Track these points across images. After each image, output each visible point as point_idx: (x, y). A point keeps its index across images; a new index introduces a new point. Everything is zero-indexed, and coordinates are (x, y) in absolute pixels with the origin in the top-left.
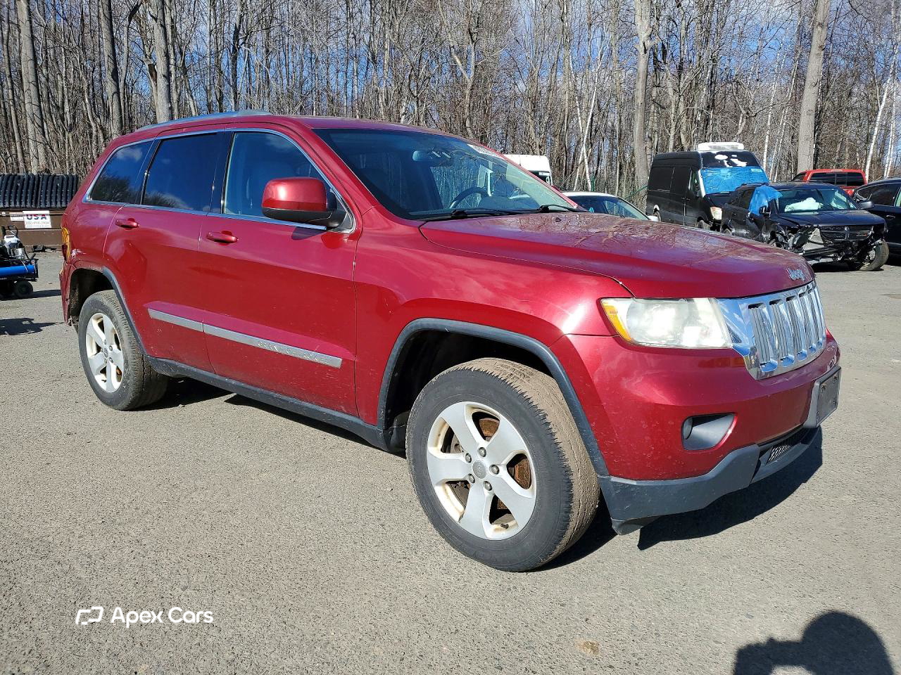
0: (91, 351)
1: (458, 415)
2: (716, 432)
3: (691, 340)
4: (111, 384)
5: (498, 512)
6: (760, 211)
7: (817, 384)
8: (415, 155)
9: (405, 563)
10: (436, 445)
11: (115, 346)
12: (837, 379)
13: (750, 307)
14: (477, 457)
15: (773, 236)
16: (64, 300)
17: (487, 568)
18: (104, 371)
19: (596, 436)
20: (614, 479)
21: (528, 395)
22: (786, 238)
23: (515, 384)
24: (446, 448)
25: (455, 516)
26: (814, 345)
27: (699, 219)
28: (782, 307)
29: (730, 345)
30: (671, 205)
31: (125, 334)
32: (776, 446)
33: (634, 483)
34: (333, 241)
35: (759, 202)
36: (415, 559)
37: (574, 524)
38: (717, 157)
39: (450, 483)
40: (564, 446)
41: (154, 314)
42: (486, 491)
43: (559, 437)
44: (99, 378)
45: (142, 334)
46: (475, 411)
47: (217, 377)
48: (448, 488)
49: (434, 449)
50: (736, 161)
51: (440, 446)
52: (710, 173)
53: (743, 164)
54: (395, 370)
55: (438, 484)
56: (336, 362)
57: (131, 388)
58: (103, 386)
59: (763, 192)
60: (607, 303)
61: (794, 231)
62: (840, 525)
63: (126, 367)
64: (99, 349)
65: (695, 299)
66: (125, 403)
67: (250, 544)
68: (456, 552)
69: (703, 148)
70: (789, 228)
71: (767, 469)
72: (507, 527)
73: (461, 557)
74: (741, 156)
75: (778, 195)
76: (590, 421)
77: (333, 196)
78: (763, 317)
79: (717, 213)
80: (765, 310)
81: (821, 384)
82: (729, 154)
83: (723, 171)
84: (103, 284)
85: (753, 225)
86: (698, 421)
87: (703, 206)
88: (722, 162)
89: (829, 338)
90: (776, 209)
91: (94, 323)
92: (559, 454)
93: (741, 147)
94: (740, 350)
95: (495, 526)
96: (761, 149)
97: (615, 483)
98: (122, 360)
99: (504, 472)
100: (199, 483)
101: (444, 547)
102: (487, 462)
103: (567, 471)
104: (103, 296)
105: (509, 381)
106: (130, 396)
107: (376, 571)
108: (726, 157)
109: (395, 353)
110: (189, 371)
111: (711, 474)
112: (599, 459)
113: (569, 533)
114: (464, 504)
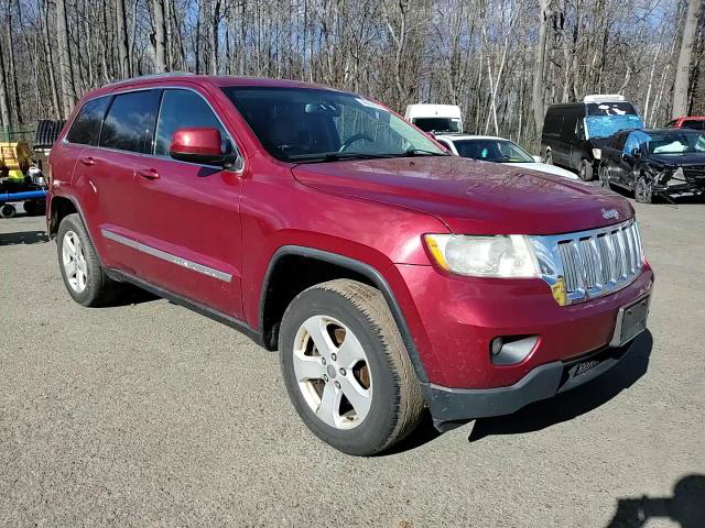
0: (66, 260)
1: (316, 326)
2: (521, 350)
3: (506, 270)
4: (79, 285)
5: (345, 407)
6: (633, 151)
7: (621, 310)
8: (308, 108)
9: (271, 444)
10: (301, 349)
11: (82, 257)
12: (646, 305)
13: (560, 243)
14: (330, 362)
15: (642, 174)
16: (48, 220)
17: (336, 451)
18: (75, 276)
19: (419, 349)
20: (433, 386)
21: (367, 312)
22: (653, 176)
23: (357, 303)
24: (309, 352)
25: (314, 408)
26: (625, 275)
27: (583, 158)
28: (593, 242)
29: (540, 276)
30: (561, 146)
31: (87, 249)
32: (583, 362)
33: (450, 390)
34: (229, 179)
35: (632, 145)
36: (280, 441)
37: (402, 420)
38: (601, 107)
39: (311, 380)
40: (394, 357)
41: (107, 234)
42: (337, 390)
43: (390, 349)
44: (72, 281)
45: (99, 248)
46: (329, 323)
47: (150, 285)
48: (310, 384)
49: (299, 353)
50: (616, 110)
51: (304, 350)
52: (594, 120)
53: (623, 113)
54: (269, 287)
55: (302, 381)
56: (227, 277)
57: (93, 290)
58: (74, 287)
59: (636, 136)
60: (431, 238)
61: (660, 170)
62: (648, 428)
63: (89, 274)
64: (72, 258)
65: (512, 236)
66: (88, 302)
67: (153, 422)
68: (314, 437)
69: (589, 99)
70: (656, 167)
71: (574, 381)
72: (352, 419)
73: (318, 441)
74: (621, 106)
75: (649, 139)
76: (413, 338)
77: (229, 143)
78: (573, 252)
79: (597, 154)
80: (575, 245)
81: (626, 309)
82: (611, 105)
83: (605, 119)
84: (72, 209)
85: (626, 164)
86: (507, 340)
87: (587, 147)
88: (605, 111)
89: (646, 268)
90: (646, 150)
91: (67, 238)
92: (390, 362)
93: (621, 98)
94: (549, 280)
95: (343, 418)
96: (643, 100)
97: (433, 389)
98: (85, 269)
99: (350, 375)
100: (129, 369)
101: (305, 432)
102: (337, 366)
103: (396, 378)
104: (72, 218)
105: (353, 300)
106: (91, 296)
107: (247, 449)
108: (607, 107)
109: (268, 273)
110: (131, 279)
111: (518, 386)
112: (420, 368)
113: (398, 428)
114: (321, 397)
